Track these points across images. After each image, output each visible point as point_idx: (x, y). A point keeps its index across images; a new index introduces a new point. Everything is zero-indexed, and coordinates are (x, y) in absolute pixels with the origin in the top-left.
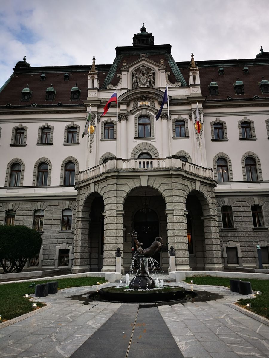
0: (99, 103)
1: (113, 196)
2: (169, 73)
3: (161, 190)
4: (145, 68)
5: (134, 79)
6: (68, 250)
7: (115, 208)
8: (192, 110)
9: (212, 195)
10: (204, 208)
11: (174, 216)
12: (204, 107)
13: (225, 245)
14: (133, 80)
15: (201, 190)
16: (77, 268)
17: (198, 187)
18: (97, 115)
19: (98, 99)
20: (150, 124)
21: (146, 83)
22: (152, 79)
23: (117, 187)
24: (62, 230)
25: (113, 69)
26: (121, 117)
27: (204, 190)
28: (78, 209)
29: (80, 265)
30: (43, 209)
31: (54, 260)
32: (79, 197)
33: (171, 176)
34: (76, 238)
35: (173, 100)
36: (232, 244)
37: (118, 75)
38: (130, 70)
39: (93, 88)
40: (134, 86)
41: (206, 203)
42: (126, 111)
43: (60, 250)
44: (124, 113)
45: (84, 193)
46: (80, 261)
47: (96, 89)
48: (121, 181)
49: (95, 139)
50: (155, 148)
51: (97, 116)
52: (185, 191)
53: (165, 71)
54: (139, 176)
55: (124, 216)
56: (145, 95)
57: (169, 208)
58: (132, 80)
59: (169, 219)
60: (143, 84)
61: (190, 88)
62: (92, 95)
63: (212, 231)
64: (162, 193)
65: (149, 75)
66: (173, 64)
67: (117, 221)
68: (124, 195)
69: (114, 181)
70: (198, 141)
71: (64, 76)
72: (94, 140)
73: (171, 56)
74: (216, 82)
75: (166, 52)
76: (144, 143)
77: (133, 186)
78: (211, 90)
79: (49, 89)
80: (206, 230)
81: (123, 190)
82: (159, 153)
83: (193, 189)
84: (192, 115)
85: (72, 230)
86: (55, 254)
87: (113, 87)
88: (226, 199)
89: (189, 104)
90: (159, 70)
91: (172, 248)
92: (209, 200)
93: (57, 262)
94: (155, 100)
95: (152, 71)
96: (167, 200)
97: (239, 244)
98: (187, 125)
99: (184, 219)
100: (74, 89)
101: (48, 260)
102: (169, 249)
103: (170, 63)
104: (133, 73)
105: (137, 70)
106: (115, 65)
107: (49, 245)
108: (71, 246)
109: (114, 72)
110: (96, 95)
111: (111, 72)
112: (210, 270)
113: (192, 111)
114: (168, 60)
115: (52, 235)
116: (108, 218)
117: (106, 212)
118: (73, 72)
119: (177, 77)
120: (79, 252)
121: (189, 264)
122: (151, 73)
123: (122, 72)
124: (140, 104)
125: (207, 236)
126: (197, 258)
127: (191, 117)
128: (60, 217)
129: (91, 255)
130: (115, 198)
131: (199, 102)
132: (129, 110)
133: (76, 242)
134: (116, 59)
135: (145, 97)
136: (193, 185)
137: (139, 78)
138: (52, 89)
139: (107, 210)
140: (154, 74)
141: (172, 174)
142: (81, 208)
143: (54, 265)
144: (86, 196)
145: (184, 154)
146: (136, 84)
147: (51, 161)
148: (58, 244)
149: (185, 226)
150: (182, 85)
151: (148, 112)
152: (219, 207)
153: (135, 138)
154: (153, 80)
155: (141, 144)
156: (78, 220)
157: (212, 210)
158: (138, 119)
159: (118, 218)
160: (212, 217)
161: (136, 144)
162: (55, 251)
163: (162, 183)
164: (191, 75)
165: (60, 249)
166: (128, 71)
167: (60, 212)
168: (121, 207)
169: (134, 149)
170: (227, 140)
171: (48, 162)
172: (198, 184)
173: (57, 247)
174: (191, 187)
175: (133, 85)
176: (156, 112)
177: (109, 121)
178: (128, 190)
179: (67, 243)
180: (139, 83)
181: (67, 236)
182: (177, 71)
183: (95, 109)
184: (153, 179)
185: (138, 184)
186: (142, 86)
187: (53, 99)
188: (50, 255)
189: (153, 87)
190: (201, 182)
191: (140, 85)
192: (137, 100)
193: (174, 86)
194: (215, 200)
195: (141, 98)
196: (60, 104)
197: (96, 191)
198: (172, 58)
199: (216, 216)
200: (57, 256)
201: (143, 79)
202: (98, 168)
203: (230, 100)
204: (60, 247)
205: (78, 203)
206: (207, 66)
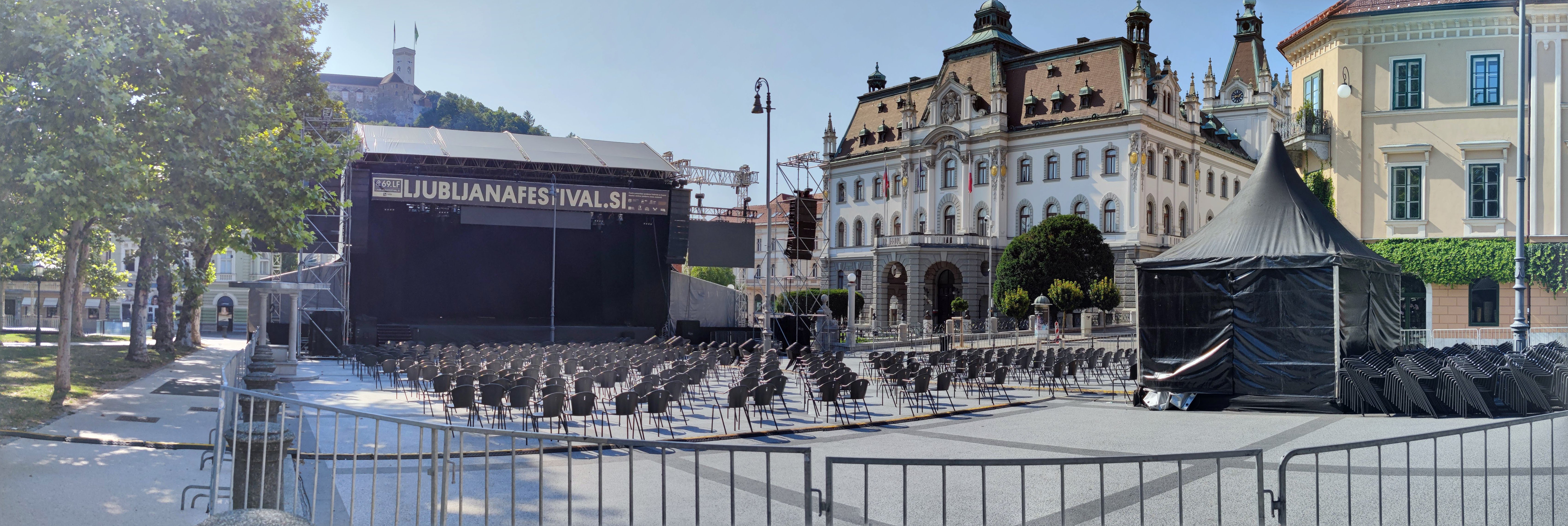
4: (953, 93)
9: (968, 263)
12: (1005, 141)
19: (911, 142)
21: (954, 115)
22: (959, 109)
35: (972, 137)
38: (939, 97)
50: (957, 199)
51: (911, 164)
53: (970, 95)
58: (941, 112)
60: (951, 116)
65: (956, 103)
66: (995, 71)
71: (898, 103)
72: (907, 194)
75: (992, 50)
76: (949, 194)
87: (925, 123)
90: (964, 94)
95: (959, 97)
104: (942, 103)
105: (945, 98)
122: (958, 99)
124: (947, 144)
140: (960, 100)
146: (944, 116)
151: (953, 154)
153: (941, 189)
158: (944, 163)
161: (942, 196)
169: (940, 202)
170: (1031, 181)
175: (941, 119)
183: (907, 156)
186: (950, 120)
189: (959, 119)
191: (948, 117)
192: (944, 140)
203: (1037, 127)
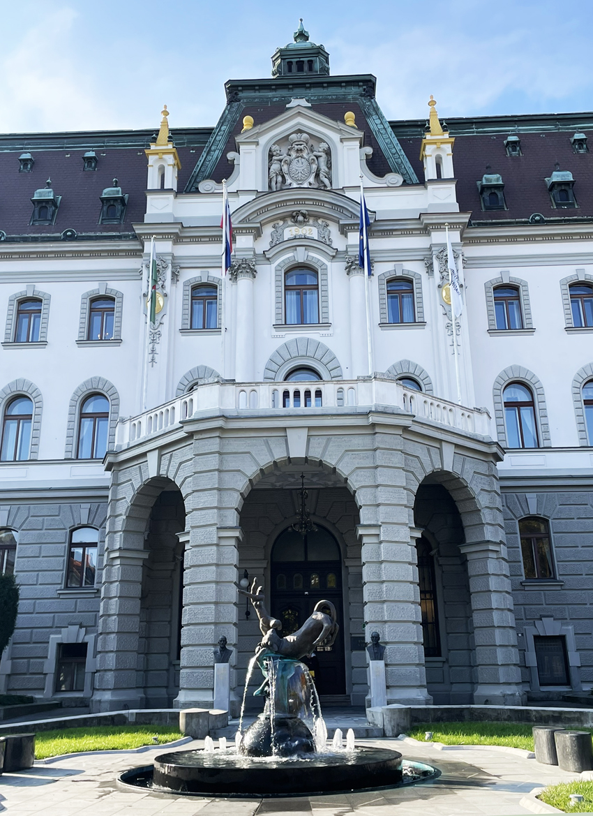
0: (177, 231)
1: (209, 487)
2: (369, 150)
3: (344, 469)
4: (305, 135)
5: (275, 167)
6: (85, 645)
7: (216, 522)
8: (433, 249)
9: (491, 484)
10: (467, 521)
11: (381, 542)
12: (466, 241)
13: (531, 632)
14: (272, 168)
15: (458, 470)
16: (107, 696)
17: (449, 461)
18: (172, 263)
19: (175, 218)
20: (318, 289)
21: (308, 177)
22: (324, 168)
23: (221, 462)
24: (67, 587)
25: (218, 138)
26: (238, 269)
27: (469, 472)
28: (113, 524)
29: (114, 689)
30: (14, 525)
31: (43, 676)
32: (115, 493)
33: (374, 429)
34: (106, 608)
35: (379, 221)
36: (550, 628)
37: (230, 155)
38: (263, 140)
39: (162, 190)
40: (273, 184)
41: (473, 508)
42: (252, 253)
43: (60, 645)
44: (246, 257)
45: (131, 480)
46: (116, 677)
47: (171, 190)
48: (234, 445)
49: (164, 330)
50: (331, 352)
51: (173, 267)
52: (412, 472)
53: (357, 143)
54: (285, 429)
55: (240, 545)
56: (303, 209)
57: (368, 519)
58: (269, 169)
59: (366, 553)
60: (298, 180)
61: (426, 188)
62: (159, 207)
63: (492, 588)
64: (346, 479)
65: (315, 156)
66: (381, 127)
67: (218, 559)
68: (242, 484)
69: (213, 444)
70: (450, 333)
71: (84, 158)
72: (162, 333)
73: (375, 106)
74: (498, 175)
75: (361, 95)
76: (302, 339)
77: (265, 460)
78: (486, 195)
79: (40, 193)
80: (475, 585)
81: (239, 471)
82: (343, 367)
83: (433, 466)
84: (432, 264)
85: (95, 586)
86: (47, 657)
87: (217, 187)
88: (532, 498)
89: (426, 230)
90: (342, 140)
91: (376, 638)
92: (483, 500)
93: (49, 682)
94: (329, 222)
95: (323, 146)
96: (361, 499)
97: (570, 627)
98: (418, 291)
99: (410, 554)
100: (108, 192)
101: (25, 674)
102: (368, 639)
103: (373, 123)
104: (270, 151)
105: (283, 141)
106: (223, 128)
107: (30, 630)
108: (93, 633)
109: (221, 146)
110: (169, 210)
111: (213, 148)
112: (486, 702)
113: (434, 253)
114: (369, 115)
115: (38, 601)
116: (193, 549)
117: (188, 533)
118: (106, 146)
119: (391, 162)
120: (112, 651)
121: (425, 684)
122: (320, 150)
123: (242, 148)
124: (290, 231)
125: (476, 603)
126: (450, 667)
127: (430, 268)
128: (62, 549)
129: (147, 660)
130: (216, 491)
131: (453, 226)
132: (259, 251)
133: (105, 622)
134: (227, 112)
135: (304, 216)
136: (436, 457)
137: (289, 164)
138: (51, 192)
139: (192, 527)
140: (328, 153)
141: (374, 425)
142: (120, 523)
143: (44, 689)
144: (136, 487)
145: (411, 370)
146: (280, 179)
147: (42, 389)
148: (54, 630)
149: (412, 573)
150: (404, 181)
151: (313, 254)
152: (513, 519)
153: (276, 326)
154: (327, 170)
155: (292, 341)
156: (113, 555)
157: (489, 527)
158: (285, 274)
159: (222, 549)
160: (491, 547)
161: (279, 343)
162: (46, 649)
163: (346, 451)
164: (431, 156)
165: (59, 642)
166: (257, 143)
167: (62, 536)
168: (232, 519)
169: (274, 355)
170: (532, 330)
171: (34, 395)
172: (448, 451)
173: (52, 636)
174: (428, 462)
175: (270, 182)
176: (334, 254)
177: (204, 280)
178: (251, 470)
179: (81, 627)
180: (287, 177)
181: (81, 605)
182: (391, 144)
183: (166, 247)
184: (323, 441)
185: (279, 454)
186: (295, 185)
187: (51, 220)
188: (32, 660)
189: (325, 186)
190: (457, 446)
191: (289, 181)
192: (281, 223)
193: (385, 185)
194: (498, 498)
195: (294, 217)
196: (69, 233)
197: (163, 472)
198: (376, 110)
199: (502, 545)
200: (50, 665)
201: (299, 166)
202: (169, 408)
203: (537, 222)
204: (60, 636)
205: (113, 509)
206: (473, 132)
